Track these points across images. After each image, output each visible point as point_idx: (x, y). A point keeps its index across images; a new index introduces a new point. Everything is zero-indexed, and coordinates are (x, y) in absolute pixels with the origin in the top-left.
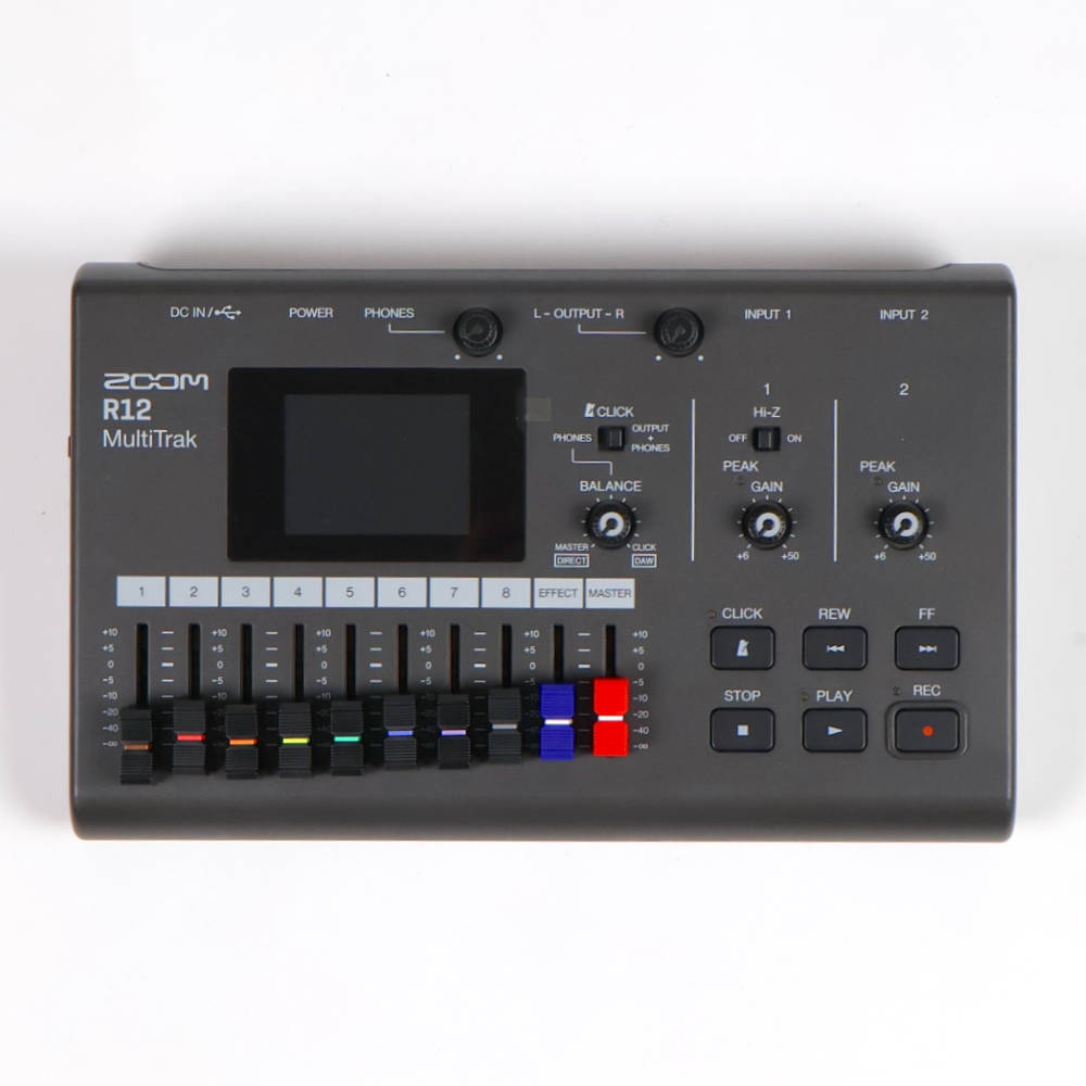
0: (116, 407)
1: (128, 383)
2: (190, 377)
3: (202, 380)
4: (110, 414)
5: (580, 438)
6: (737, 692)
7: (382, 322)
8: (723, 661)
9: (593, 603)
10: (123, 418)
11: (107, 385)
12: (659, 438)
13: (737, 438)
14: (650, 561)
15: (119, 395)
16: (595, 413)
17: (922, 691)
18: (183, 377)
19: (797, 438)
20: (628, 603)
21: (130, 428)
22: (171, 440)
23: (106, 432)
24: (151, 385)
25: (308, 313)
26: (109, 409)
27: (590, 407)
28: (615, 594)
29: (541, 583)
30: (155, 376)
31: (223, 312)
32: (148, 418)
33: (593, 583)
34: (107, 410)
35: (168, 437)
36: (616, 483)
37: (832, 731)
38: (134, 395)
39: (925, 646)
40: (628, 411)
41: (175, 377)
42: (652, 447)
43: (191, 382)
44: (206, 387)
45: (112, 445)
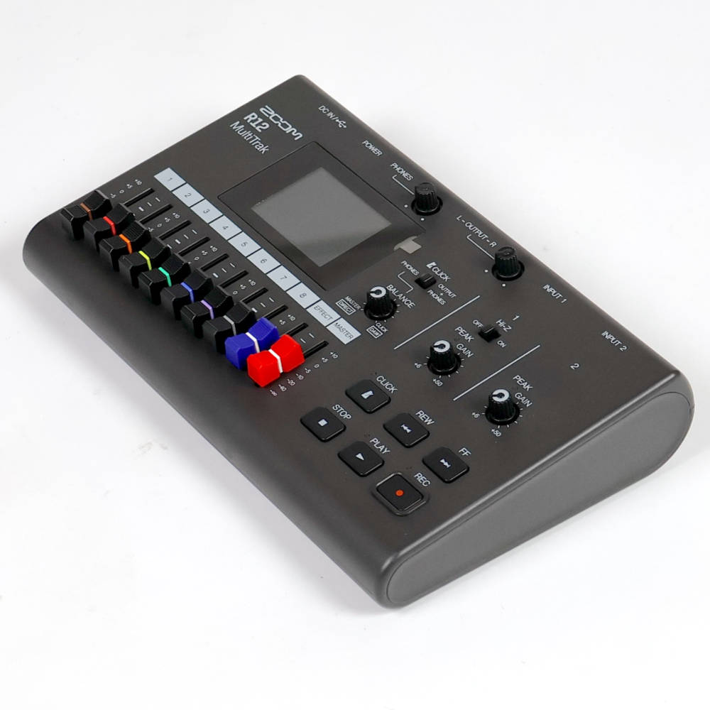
0: (254, 118)
1: (270, 115)
2: (296, 131)
3: (298, 135)
4: (248, 119)
5: (413, 270)
6: (342, 409)
7: (395, 172)
8: (352, 396)
9: (332, 329)
10: (251, 124)
11: (262, 110)
12: (445, 297)
13: (477, 323)
14: (377, 334)
15: (260, 115)
16: (432, 268)
17: (420, 478)
18: (293, 129)
19: (503, 345)
20: (346, 340)
21: (248, 127)
22: (258, 144)
23: (238, 123)
24: (278, 122)
25: (371, 147)
27: (434, 264)
28: (345, 333)
29: (322, 304)
30: (283, 120)
31: (340, 122)
33: (343, 322)
34: (250, 116)
35: (258, 142)
36: (404, 297)
37: (359, 456)
38: (266, 119)
40: (446, 278)
41: (290, 126)
42: (437, 298)
43: (293, 134)
44: (296, 139)
45: (234, 128)
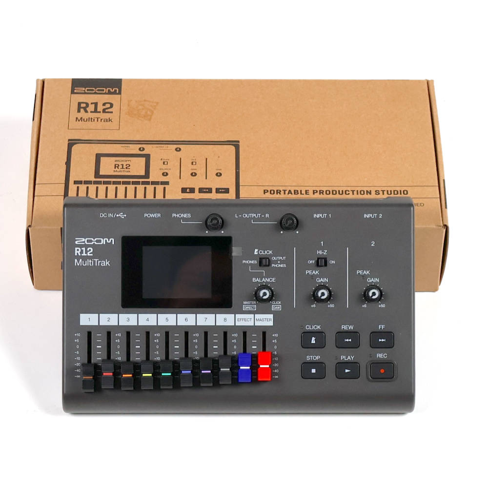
0: (80, 251)
1: (84, 242)
2: (107, 239)
3: (112, 240)
4: (77, 253)
5: (252, 262)
6: (311, 356)
7: (179, 219)
8: (306, 345)
9: (258, 324)
10: (82, 255)
11: (76, 242)
12: (282, 262)
13: (311, 262)
14: (278, 308)
15: (81, 246)
16: (258, 253)
17: (380, 356)
18: (105, 239)
19: (333, 262)
20: (271, 323)
21: (85, 258)
22: (100, 263)
23: (76, 260)
24: (93, 243)
25: (152, 215)
26: (77, 251)
27: (256, 250)
28: (266, 320)
29: (238, 316)
30: (94, 239)
31: (119, 215)
32: (92, 255)
33: (258, 316)
35: (99, 262)
36: (266, 279)
37: (347, 371)
38: (86, 246)
39: (381, 339)
40: (270, 252)
41: (102, 239)
42: (279, 265)
43: (108, 241)
44: (113, 243)
45: (78, 265)
